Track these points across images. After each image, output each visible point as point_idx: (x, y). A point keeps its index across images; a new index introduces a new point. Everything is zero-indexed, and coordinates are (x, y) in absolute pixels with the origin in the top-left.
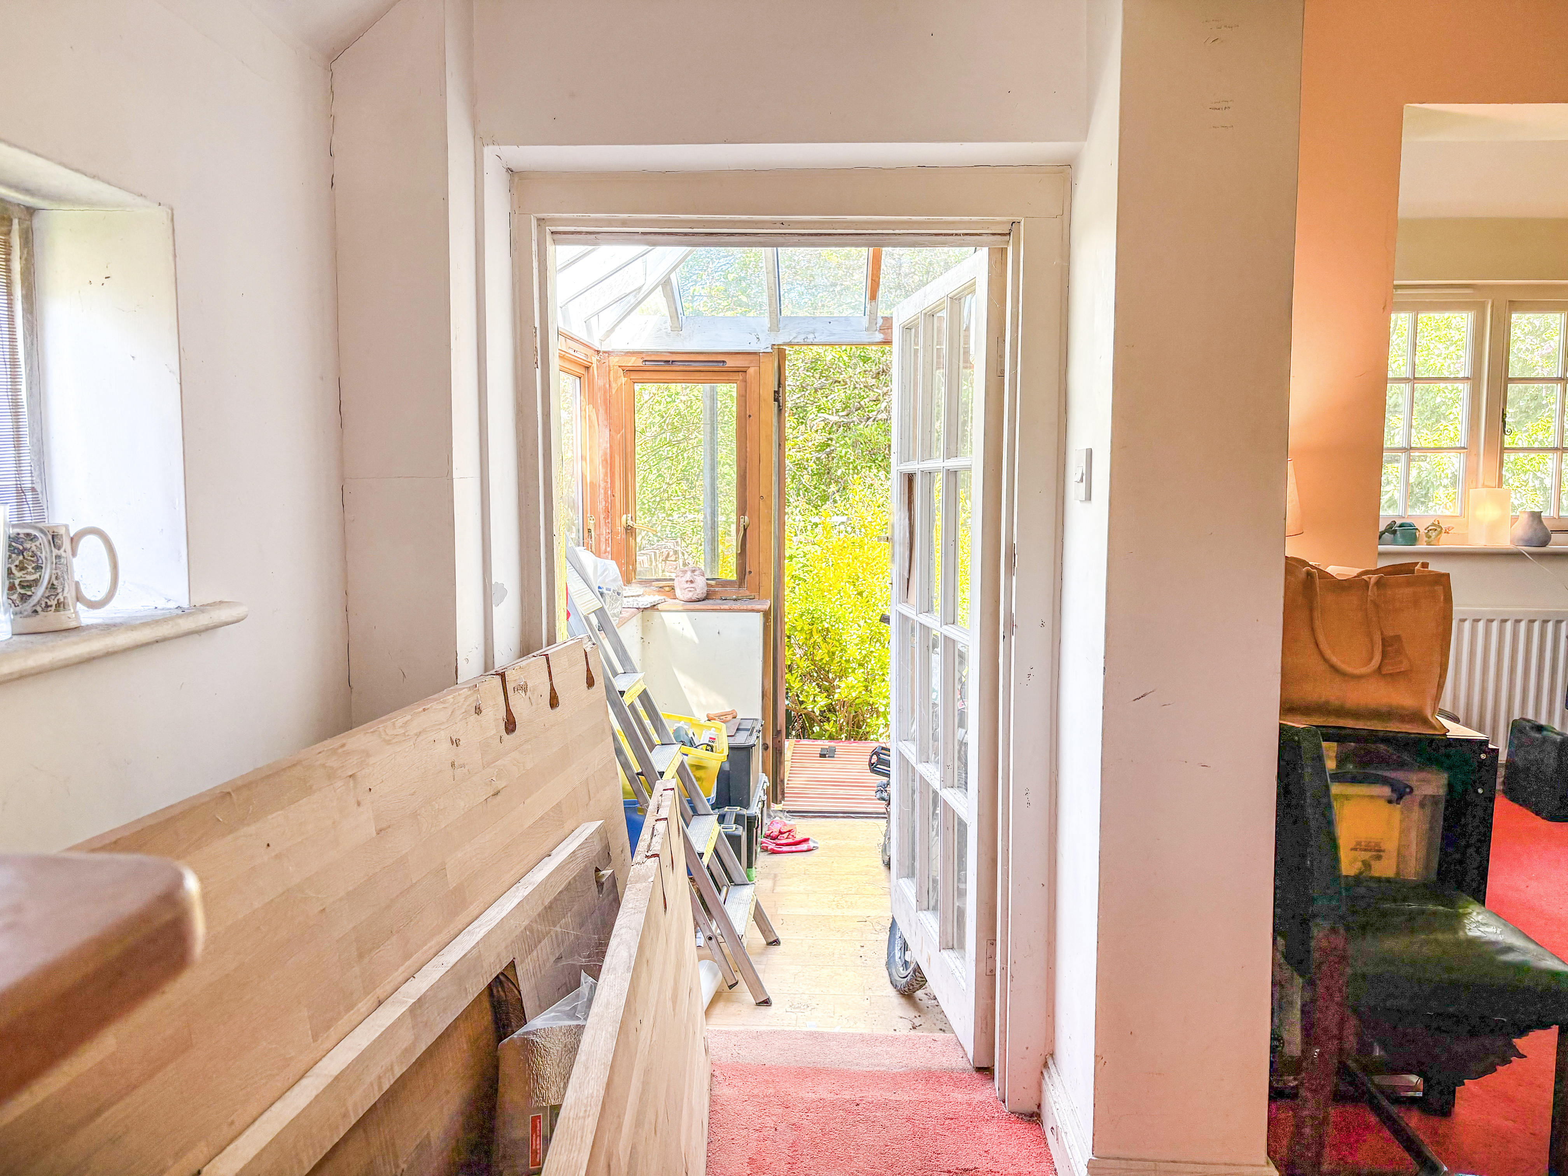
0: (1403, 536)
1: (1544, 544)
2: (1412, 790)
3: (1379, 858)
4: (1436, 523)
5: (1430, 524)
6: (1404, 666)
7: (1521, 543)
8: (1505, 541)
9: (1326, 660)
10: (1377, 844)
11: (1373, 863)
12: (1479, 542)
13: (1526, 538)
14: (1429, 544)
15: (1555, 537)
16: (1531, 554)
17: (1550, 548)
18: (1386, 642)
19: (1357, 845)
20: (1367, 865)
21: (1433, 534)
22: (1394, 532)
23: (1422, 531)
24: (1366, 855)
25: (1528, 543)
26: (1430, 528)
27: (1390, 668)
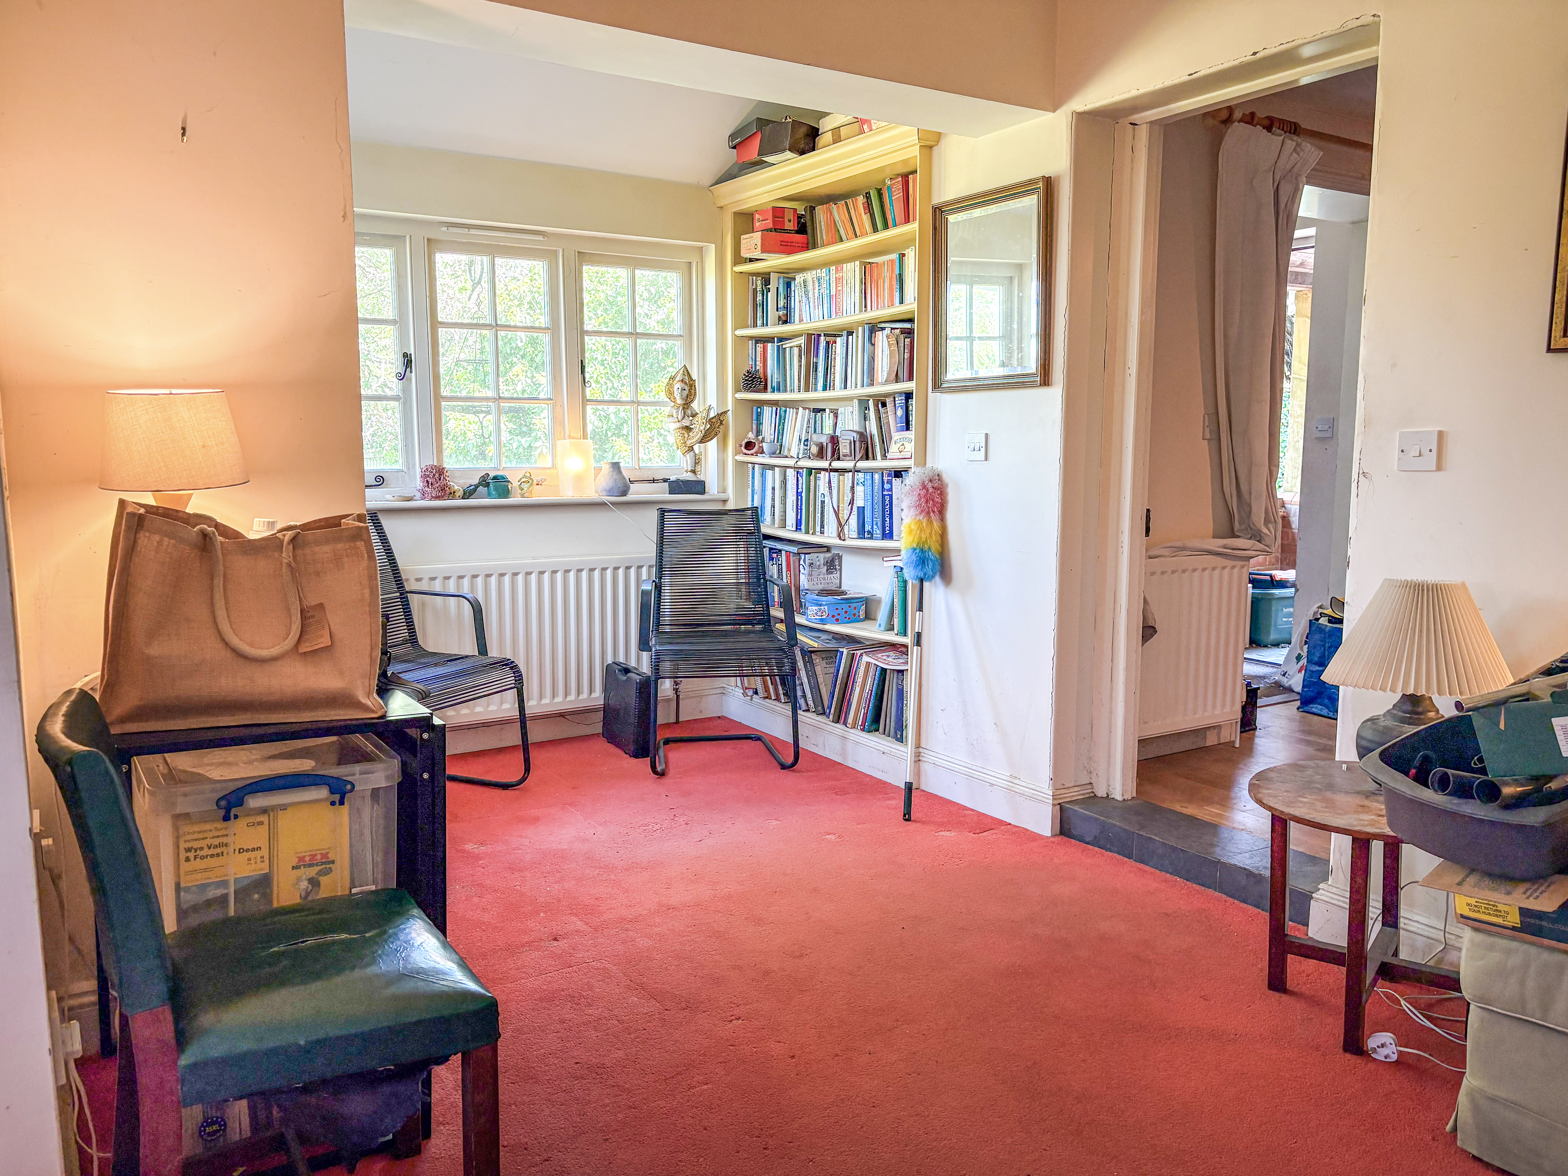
0: (496, 489)
1: (624, 493)
2: (353, 786)
3: (327, 872)
4: (528, 475)
5: (521, 476)
6: (325, 641)
7: (604, 493)
8: (591, 493)
9: (226, 644)
10: (325, 856)
11: (321, 878)
12: (568, 494)
13: (608, 487)
14: (523, 496)
15: (633, 487)
16: (613, 504)
17: (630, 497)
18: (304, 614)
19: (299, 861)
20: (314, 882)
21: (525, 486)
22: (487, 485)
23: (516, 484)
24: (313, 872)
25: (610, 493)
26: (523, 480)
27: (309, 645)
